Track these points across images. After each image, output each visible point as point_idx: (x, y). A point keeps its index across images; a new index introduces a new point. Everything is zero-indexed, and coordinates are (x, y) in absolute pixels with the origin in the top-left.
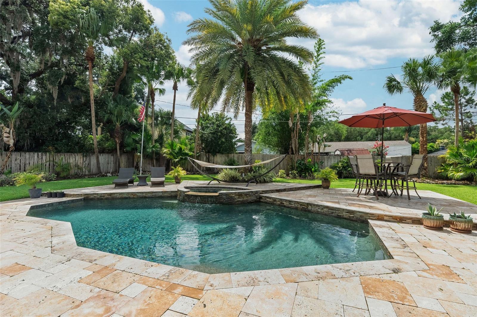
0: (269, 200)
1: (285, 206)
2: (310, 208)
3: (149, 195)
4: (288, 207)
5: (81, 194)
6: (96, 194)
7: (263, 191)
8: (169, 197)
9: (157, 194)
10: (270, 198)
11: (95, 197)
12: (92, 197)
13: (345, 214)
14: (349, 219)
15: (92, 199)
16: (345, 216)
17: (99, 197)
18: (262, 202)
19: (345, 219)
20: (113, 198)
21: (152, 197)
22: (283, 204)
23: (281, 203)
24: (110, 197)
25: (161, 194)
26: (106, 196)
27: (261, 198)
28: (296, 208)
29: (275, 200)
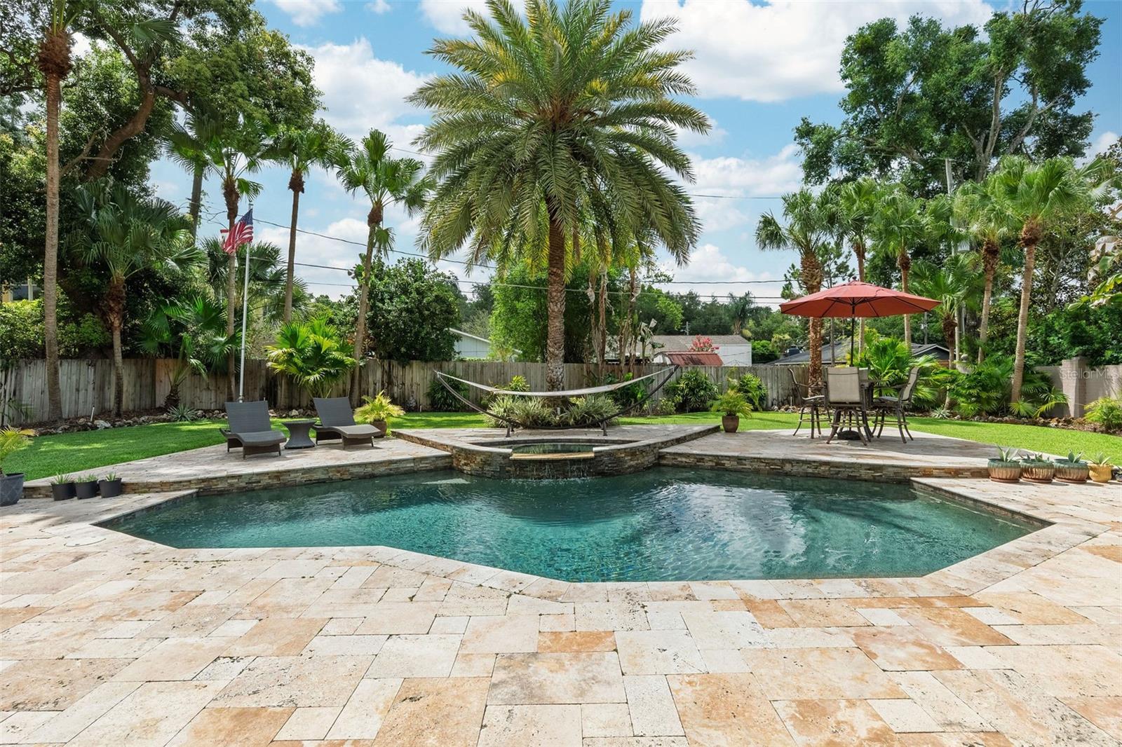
0: (684, 459)
1: (727, 470)
2: (788, 467)
3: (382, 469)
4: (736, 471)
5: (190, 481)
6: (233, 477)
7: (662, 443)
8: (431, 471)
9: (401, 466)
10: (688, 455)
11: (231, 485)
12: (221, 486)
13: (864, 474)
14: (875, 481)
15: (221, 493)
16: (864, 477)
17: (243, 484)
18: (664, 465)
19: (866, 480)
20: (285, 484)
21: (389, 475)
22: (724, 464)
23: (717, 464)
24: (275, 481)
25: (412, 465)
26: (266, 481)
27: (662, 457)
28: (757, 472)
29: (700, 458)
